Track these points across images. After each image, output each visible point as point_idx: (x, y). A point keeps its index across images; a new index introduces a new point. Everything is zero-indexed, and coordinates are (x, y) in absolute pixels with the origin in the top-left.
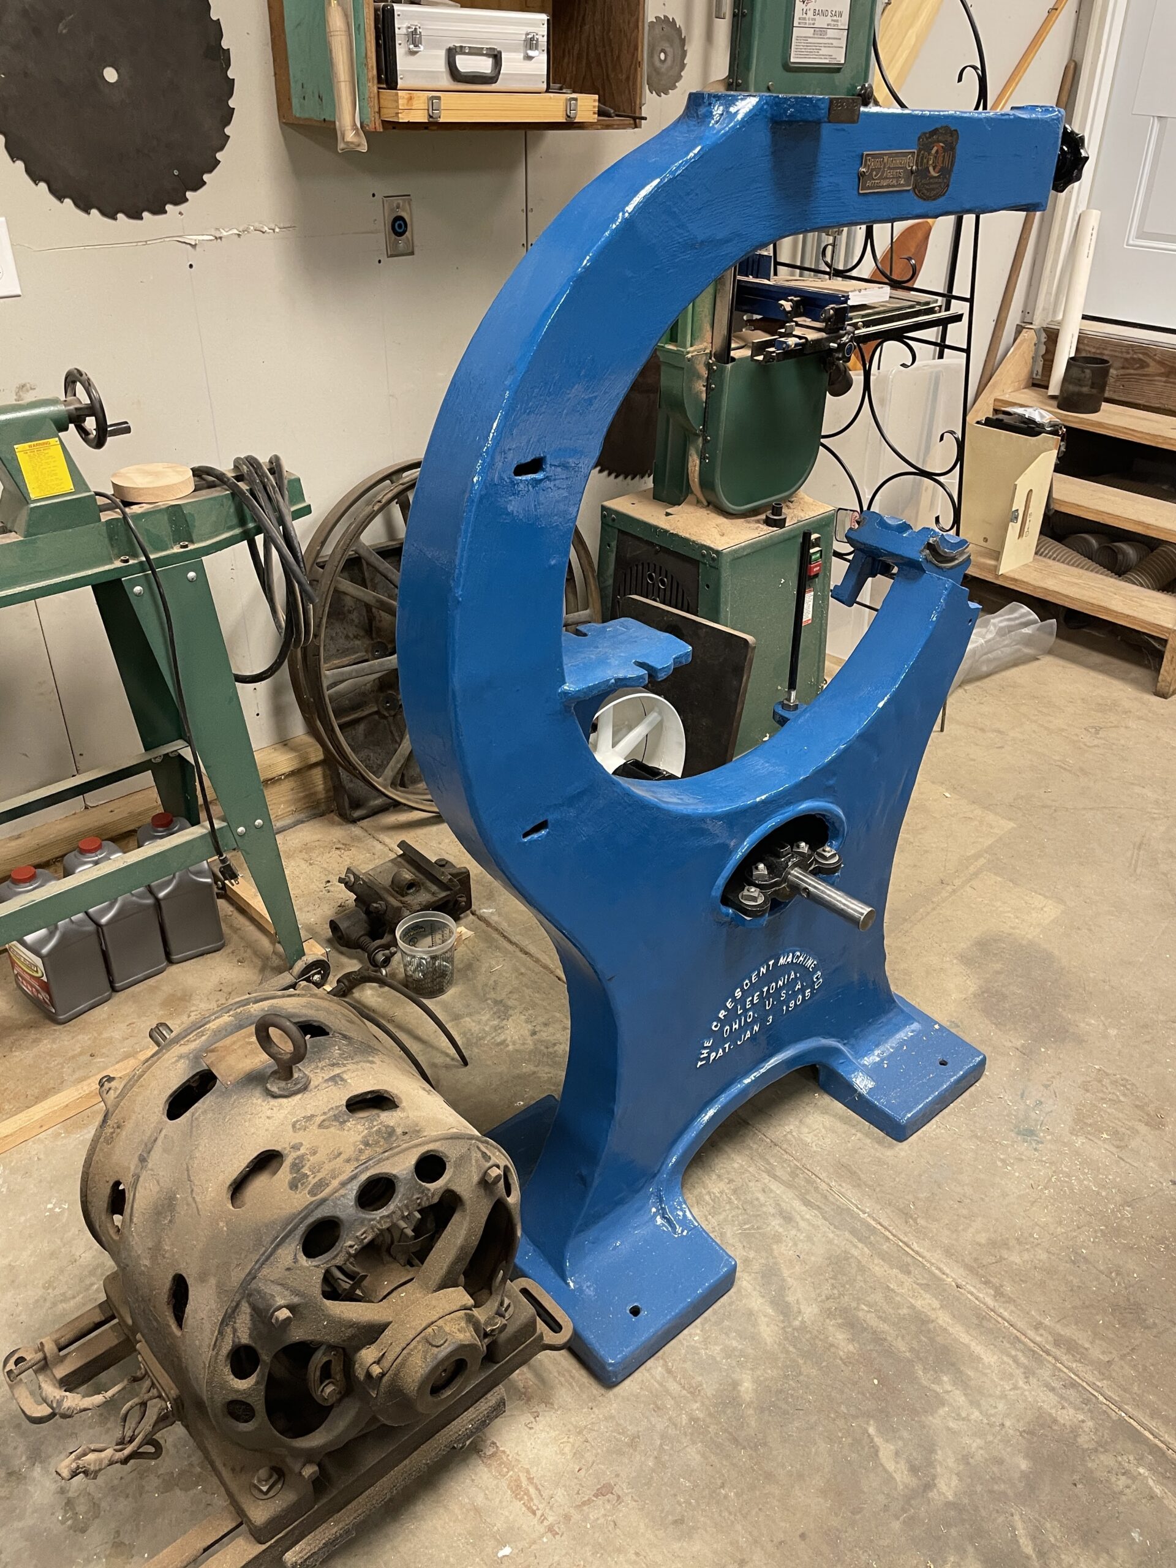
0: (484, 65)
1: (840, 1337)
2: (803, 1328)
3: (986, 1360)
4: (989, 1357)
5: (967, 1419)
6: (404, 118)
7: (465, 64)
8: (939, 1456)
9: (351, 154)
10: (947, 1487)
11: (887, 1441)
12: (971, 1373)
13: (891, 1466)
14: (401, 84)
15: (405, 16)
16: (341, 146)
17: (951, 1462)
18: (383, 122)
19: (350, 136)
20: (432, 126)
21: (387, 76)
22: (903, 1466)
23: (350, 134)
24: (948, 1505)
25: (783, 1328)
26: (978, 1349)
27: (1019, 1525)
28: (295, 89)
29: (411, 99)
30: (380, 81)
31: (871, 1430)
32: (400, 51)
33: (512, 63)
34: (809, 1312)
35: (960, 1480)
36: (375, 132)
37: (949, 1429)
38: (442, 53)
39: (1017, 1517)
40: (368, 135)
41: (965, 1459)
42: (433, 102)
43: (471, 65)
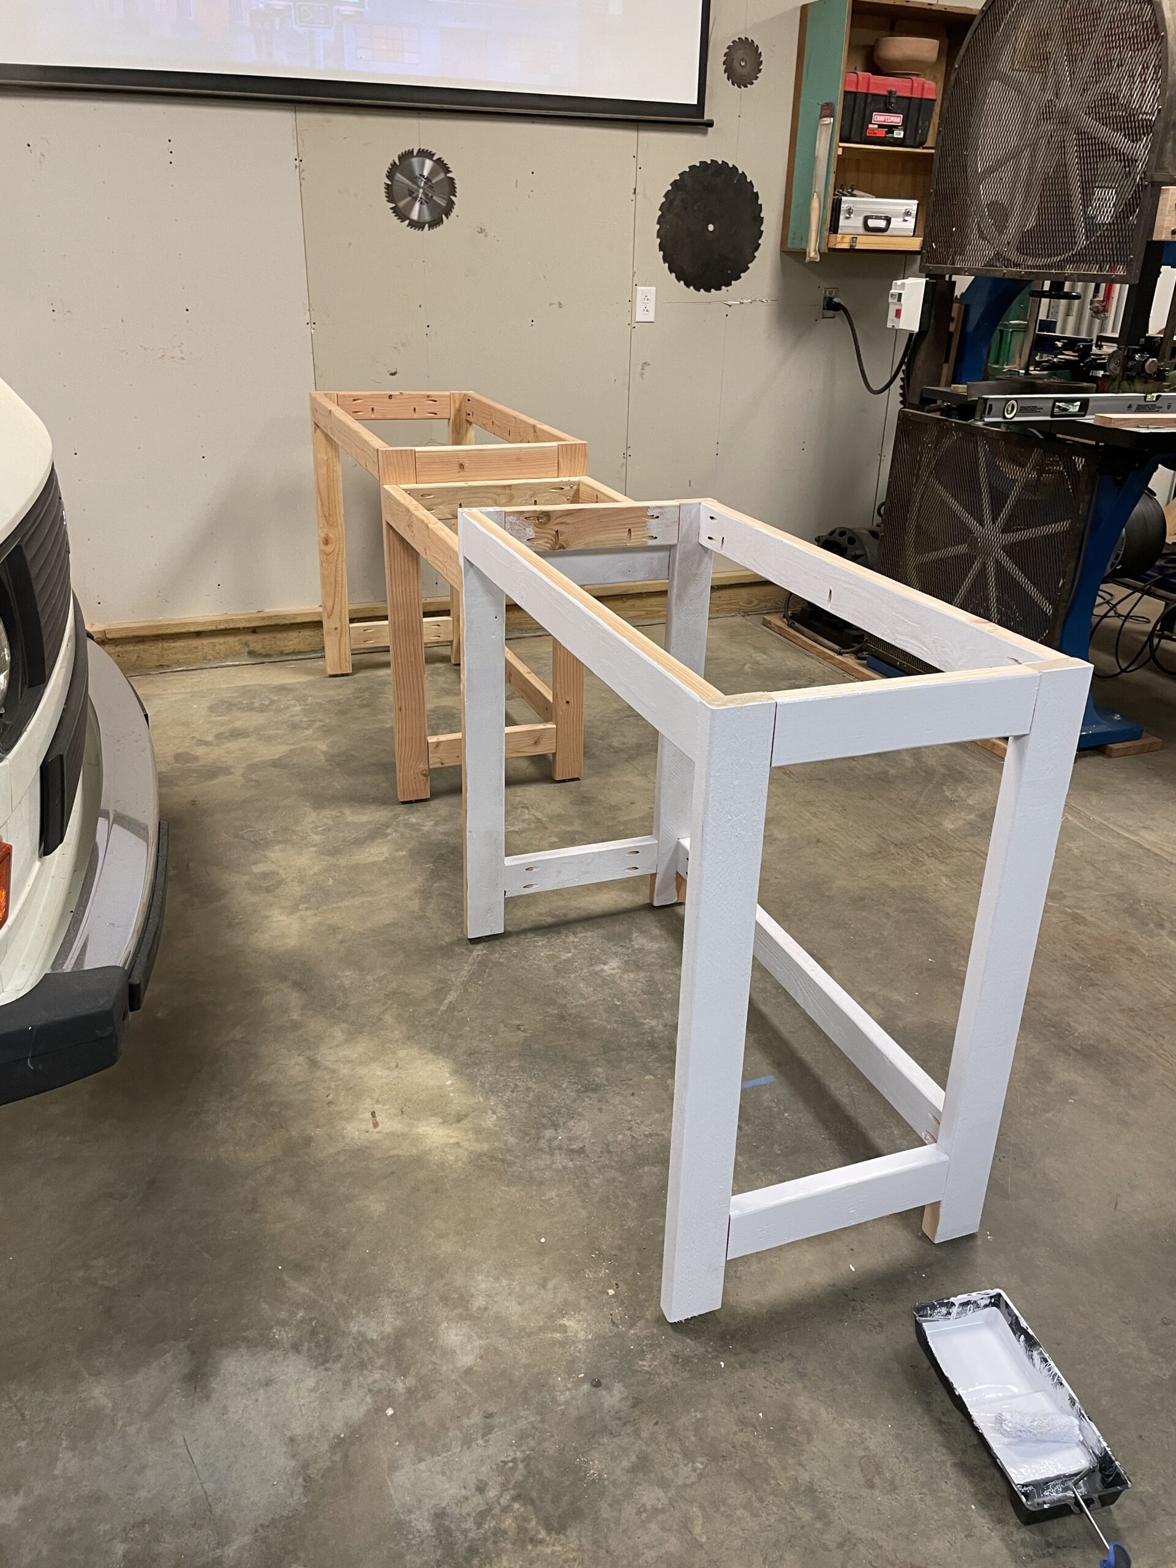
0: (882, 224)
6: (839, 246)
7: (872, 223)
9: (812, 263)
14: (840, 231)
15: (847, 202)
16: (807, 259)
18: (830, 249)
19: (812, 254)
20: (852, 250)
21: (834, 228)
23: (813, 254)
28: (791, 235)
29: (843, 238)
30: (830, 230)
32: (842, 217)
33: (896, 223)
36: (825, 253)
38: (861, 219)
40: (821, 254)
42: (854, 240)
43: (875, 224)
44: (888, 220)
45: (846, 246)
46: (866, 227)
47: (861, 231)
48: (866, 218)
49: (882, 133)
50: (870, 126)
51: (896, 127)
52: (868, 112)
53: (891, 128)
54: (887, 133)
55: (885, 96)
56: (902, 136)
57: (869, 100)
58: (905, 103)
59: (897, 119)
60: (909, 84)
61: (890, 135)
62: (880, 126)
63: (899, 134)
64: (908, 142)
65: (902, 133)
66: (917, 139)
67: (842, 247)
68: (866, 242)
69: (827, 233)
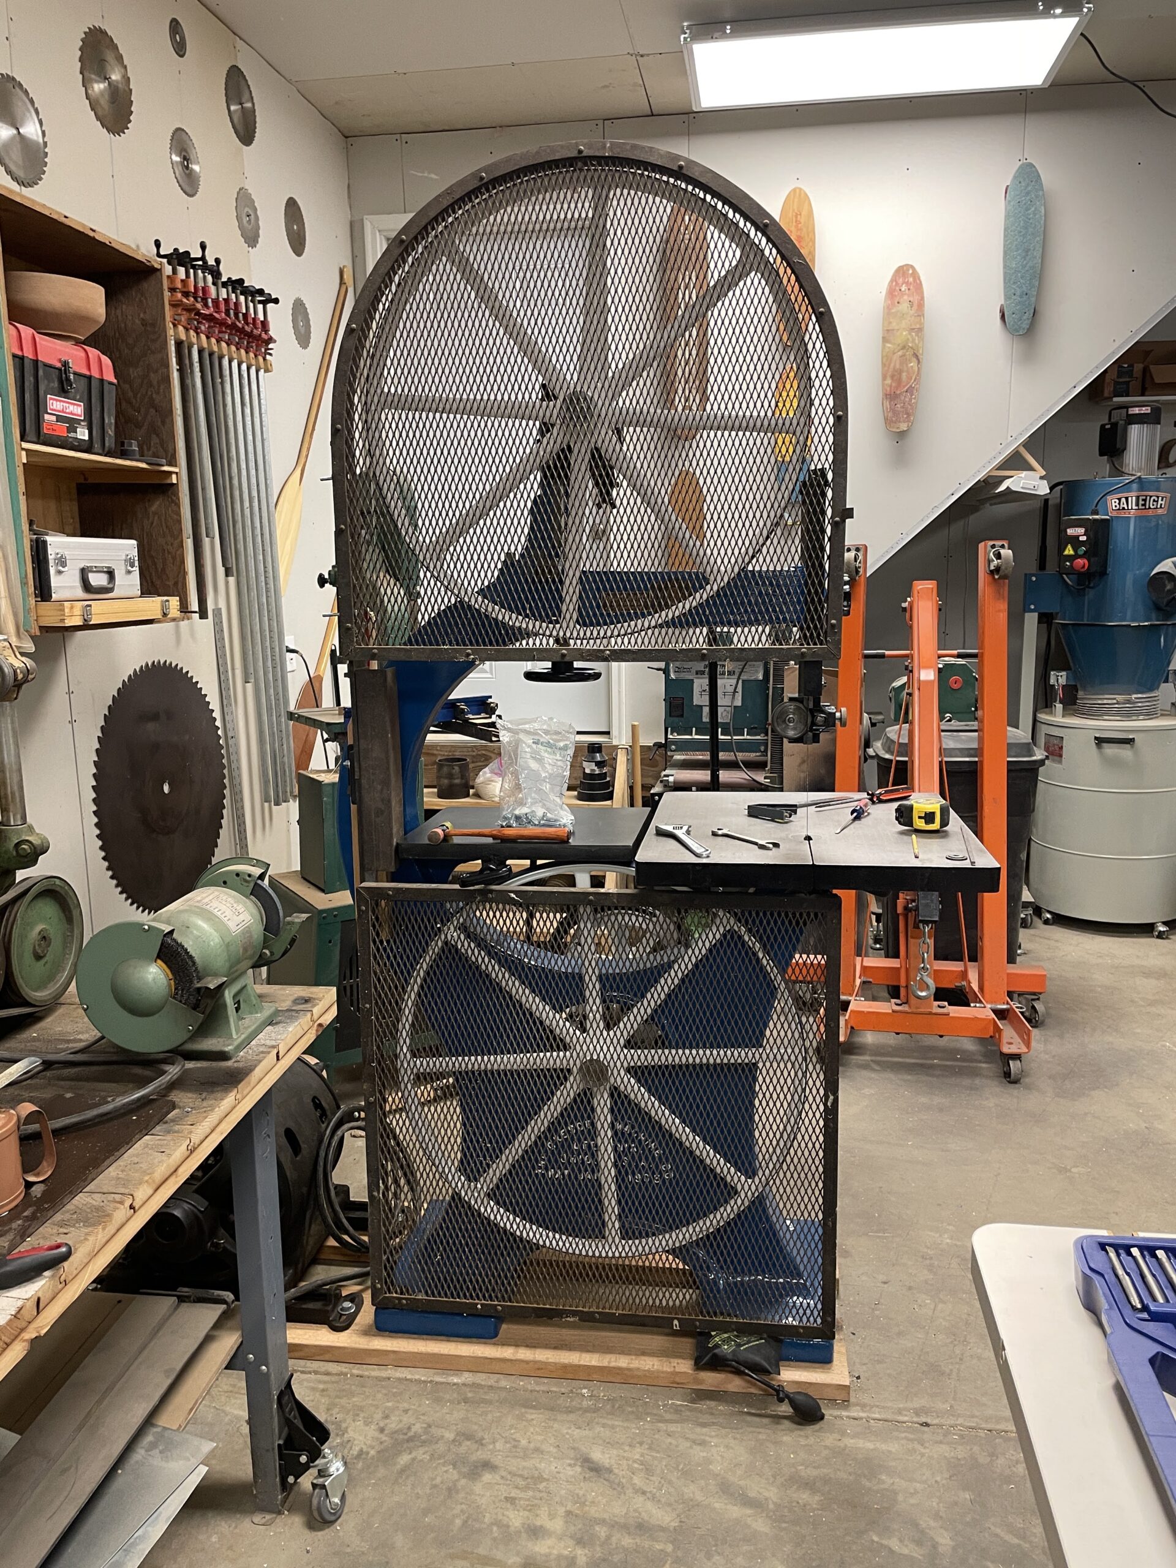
0: (105, 580)
1: (805, 1496)
2: (778, 1506)
3: (893, 1450)
4: (893, 1447)
5: (916, 1492)
7: (92, 579)
8: (923, 1524)
10: (945, 1540)
11: (890, 1538)
12: (893, 1464)
13: (906, 1551)
14: (54, 596)
15: (55, 545)
17: (932, 1523)
18: (41, 628)
21: (43, 591)
22: (912, 1546)
23: (19, 639)
24: (954, 1548)
25: (767, 1516)
26: (884, 1447)
27: (998, 1531)
30: (39, 596)
31: (876, 1539)
32: (52, 572)
33: (120, 577)
34: (772, 1494)
35: (946, 1530)
36: (38, 637)
37: (912, 1505)
38: (79, 572)
39: (993, 1528)
40: (33, 638)
41: (937, 1516)
42: (87, 611)
43: (98, 580)
44: (111, 574)
45: (78, 621)
46: (87, 586)
47: (80, 593)
48: (84, 572)
49: (61, 430)
50: (47, 417)
51: (78, 421)
52: (41, 393)
53: (72, 424)
54: (69, 430)
55: (60, 370)
56: (86, 438)
57: (41, 373)
58: (82, 384)
59: (76, 409)
60: (83, 354)
61: (72, 435)
62: (59, 418)
63: (83, 434)
64: (97, 446)
65: (87, 432)
66: (107, 444)
67: (69, 623)
68: (101, 612)
69: (32, 601)
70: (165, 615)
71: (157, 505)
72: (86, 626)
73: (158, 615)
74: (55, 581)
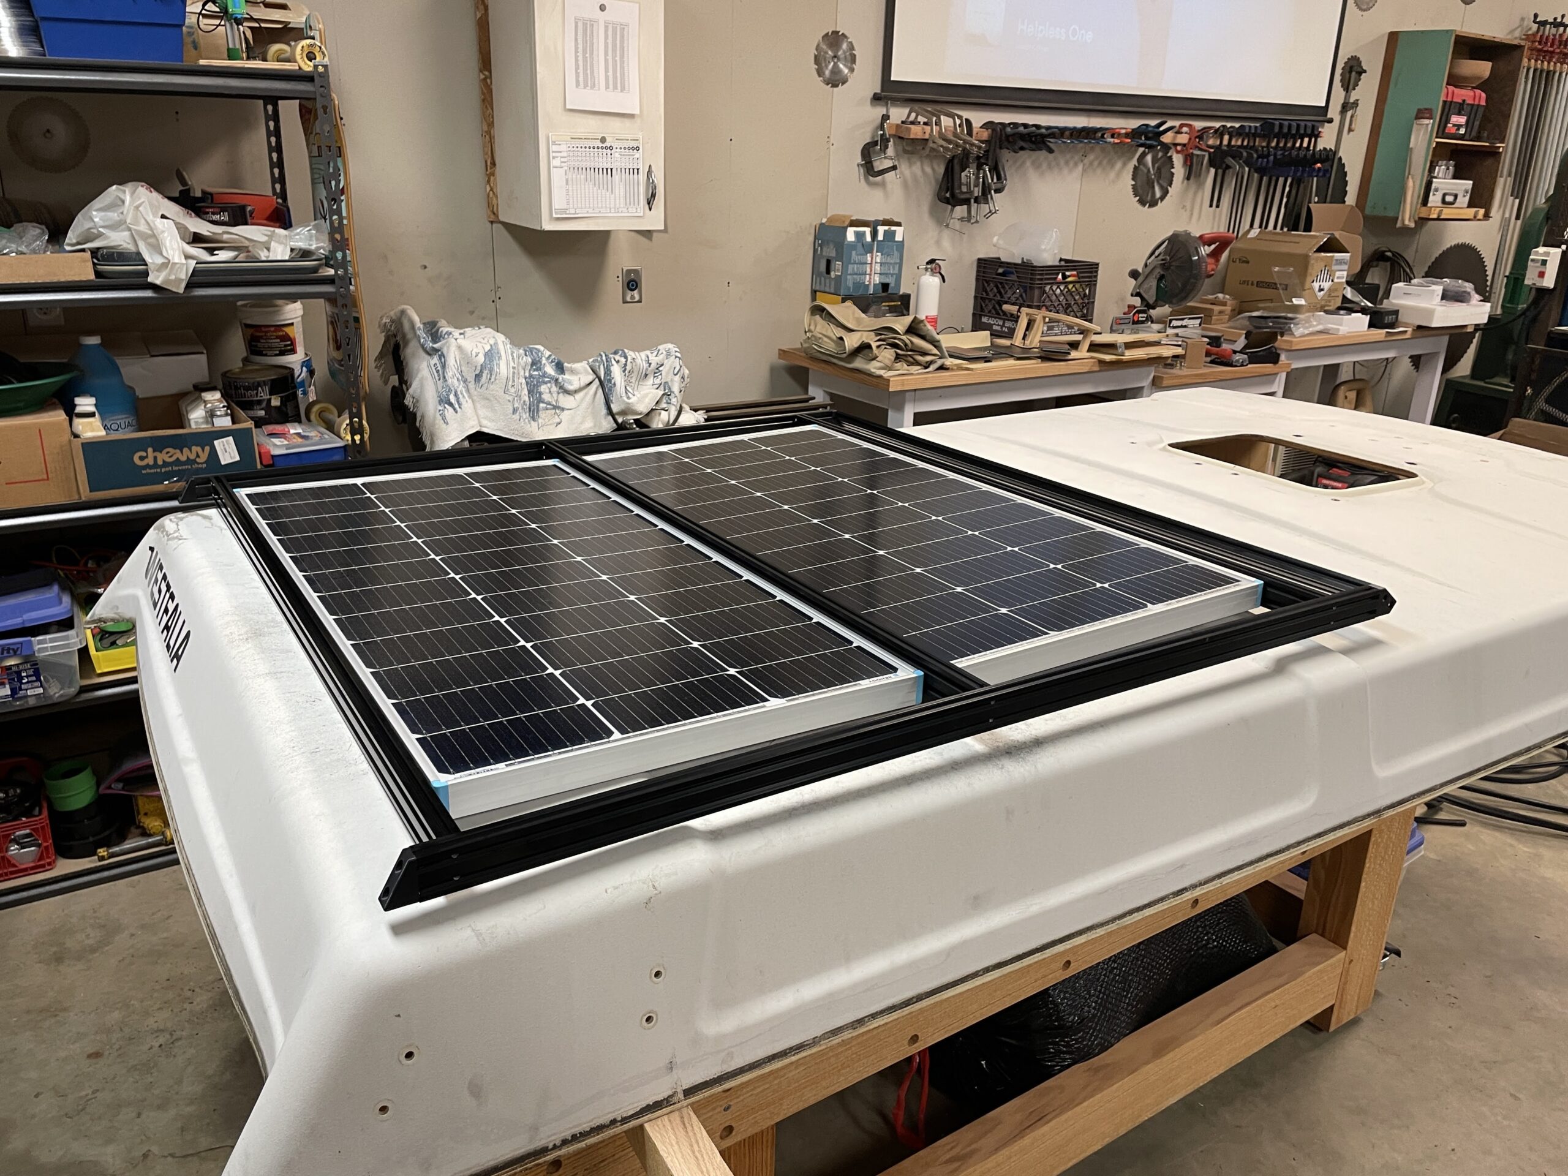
0: (1452, 199)
6: (1428, 217)
7: (1447, 198)
14: (1426, 205)
15: (1435, 183)
16: (1399, 225)
19: (1406, 222)
21: (1425, 202)
28: (1370, 204)
29: (1431, 210)
30: (1422, 204)
32: (1431, 194)
33: (1460, 197)
38: (1442, 195)
42: (1440, 212)
43: (1449, 199)
44: (1456, 196)
45: (1435, 216)
46: (1444, 201)
47: (1440, 204)
48: (1444, 195)
49: (1453, 130)
50: (1449, 126)
51: (1462, 126)
52: (1450, 115)
53: (1459, 127)
54: (1457, 131)
55: (1461, 103)
57: (1453, 106)
58: (1469, 108)
59: (1463, 120)
60: (1474, 94)
61: (1457, 133)
62: (1455, 126)
63: (1462, 132)
64: (1467, 136)
65: (1464, 130)
66: (1472, 135)
67: (1431, 217)
68: (1447, 213)
69: (1419, 205)
70: (1475, 217)
71: (1489, 162)
72: (1438, 219)
73: (1472, 217)
74: (1431, 198)
